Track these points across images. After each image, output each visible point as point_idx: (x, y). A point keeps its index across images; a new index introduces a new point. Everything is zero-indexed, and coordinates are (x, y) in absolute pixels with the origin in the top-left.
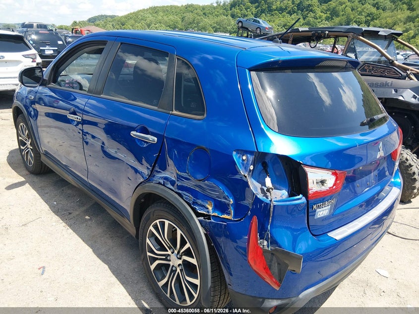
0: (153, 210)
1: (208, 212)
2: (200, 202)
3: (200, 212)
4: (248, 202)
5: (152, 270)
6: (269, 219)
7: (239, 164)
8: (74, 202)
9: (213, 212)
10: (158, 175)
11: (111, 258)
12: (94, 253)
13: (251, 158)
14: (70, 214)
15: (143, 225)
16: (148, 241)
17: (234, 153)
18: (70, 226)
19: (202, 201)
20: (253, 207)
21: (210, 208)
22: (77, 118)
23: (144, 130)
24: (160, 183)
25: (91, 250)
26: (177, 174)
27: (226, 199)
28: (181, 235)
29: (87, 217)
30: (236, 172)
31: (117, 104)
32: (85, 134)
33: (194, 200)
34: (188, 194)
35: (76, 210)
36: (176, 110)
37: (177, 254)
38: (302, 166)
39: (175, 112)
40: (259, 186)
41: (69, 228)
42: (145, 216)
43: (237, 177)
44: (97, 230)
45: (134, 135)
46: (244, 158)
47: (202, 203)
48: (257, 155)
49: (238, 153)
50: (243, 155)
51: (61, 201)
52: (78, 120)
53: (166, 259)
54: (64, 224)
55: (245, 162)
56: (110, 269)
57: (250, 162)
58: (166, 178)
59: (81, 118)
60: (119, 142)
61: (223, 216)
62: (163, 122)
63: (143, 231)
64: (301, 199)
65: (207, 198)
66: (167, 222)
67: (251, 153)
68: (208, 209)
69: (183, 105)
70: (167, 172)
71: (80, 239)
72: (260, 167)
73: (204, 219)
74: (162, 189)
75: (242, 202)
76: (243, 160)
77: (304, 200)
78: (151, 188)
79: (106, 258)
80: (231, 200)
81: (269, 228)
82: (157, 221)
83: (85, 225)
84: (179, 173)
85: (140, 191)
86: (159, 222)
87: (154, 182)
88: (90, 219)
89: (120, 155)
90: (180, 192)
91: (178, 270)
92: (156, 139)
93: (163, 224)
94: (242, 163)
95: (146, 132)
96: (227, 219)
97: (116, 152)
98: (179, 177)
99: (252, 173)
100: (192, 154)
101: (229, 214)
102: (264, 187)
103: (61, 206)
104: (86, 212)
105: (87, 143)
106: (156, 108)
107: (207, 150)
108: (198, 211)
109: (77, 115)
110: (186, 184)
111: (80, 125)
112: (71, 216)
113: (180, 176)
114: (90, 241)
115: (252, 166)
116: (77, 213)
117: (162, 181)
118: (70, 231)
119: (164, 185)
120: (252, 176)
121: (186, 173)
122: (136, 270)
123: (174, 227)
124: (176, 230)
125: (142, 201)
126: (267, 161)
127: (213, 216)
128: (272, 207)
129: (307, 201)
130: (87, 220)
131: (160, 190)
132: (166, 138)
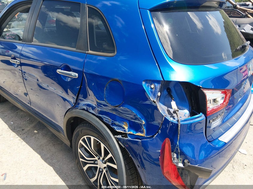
0: (81, 129)
1: (125, 131)
2: (117, 123)
3: (118, 131)
4: (158, 122)
5: (85, 170)
6: (178, 137)
7: (148, 92)
8: (25, 121)
9: (129, 131)
10: (81, 103)
11: (54, 161)
12: (42, 158)
13: (158, 86)
14: (23, 130)
15: (75, 140)
16: (79, 150)
17: (144, 83)
18: (24, 139)
19: (119, 122)
20: (163, 127)
21: (126, 128)
22: (17, 62)
23: (67, 68)
24: (84, 109)
25: (39, 156)
26: (97, 102)
27: (139, 120)
28: (104, 147)
29: (36, 131)
30: (147, 99)
31: (48, 49)
32: (23, 73)
33: (112, 121)
34: (107, 117)
35: (27, 127)
36: (91, 50)
37: (102, 160)
38: (202, 89)
39: (90, 52)
40: (165, 108)
41: (23, 141)
42: (75, 133)
43: (147, 102)
44: (44, 141)
45: (59, 72)
46: (152, 86)
47: (119, 124)
48: (163, 84)
49: (147, 83)
50: (151, 84)
51: (16, 121)
52: (18, 63)
53: (94, 163)
54: (19, 138)
55: (154, 90)
56: (55, 170)
57: (158, 90)
58: (88, 105)
59: (19, 62)
60: (52, 78)
61: (137, 134)
62: (81, 60)
63: (75, 144)
64: (201, 117)
65: (123, 120)
66: (92, 138)
67: (158, 82)
68: (125, 128)
69: (96, 46)
70: (88, 101)
71: (31, 149)
72: (165, 92)
73: (122, 136)
74: (85, 114)
75: (152, 123)
76: (151, 88)
77: (203, 117)
78: (77, 113)
79: (50, 161)
80: (143, 121)
81: (178, 144)
82: (85, 137)
83: (34, 137)
84: (99, 101)
85: (69, 115)
86: (86, 137)
87: (79, 108)
88: (38, 133)
89: (51, 88)
90: (101, 115)
91: (104, 171)
92: (77, 75)
93: (89, 139)
94: (151, 91)
95: (68, 69)
96: (141, 136)
97: (48, 86)
98: (99, 105)
99: (160, 99)
100: (107, 85)
101: (142, 132)
102: (169, 109)
103: (16, 124)
104: (35, 128)
105: (26, 80)
106: (74, 49)
107: (119, 81)
108: (117, 130)
109: (16, 59)
110: (105, 109)
111: (19, 67)
112: (24, 131)
113: (99, 103)
114: (39, 150)
115: (159, 93)
116: (28, 129)
117: (85, 107)
118: (24, 143)
119: (87, 111)
120: (160, 101)
121: (105, 101)
122: (74, 169)
123: (98, 142)
124: (100, 143)
125: (72, 121)
126: (170, 87)
127: (129, 134)
128: (179, 127)
129: (206, 117)
130: (35, 134)
131: (84, 115)
132: (85, 73)
